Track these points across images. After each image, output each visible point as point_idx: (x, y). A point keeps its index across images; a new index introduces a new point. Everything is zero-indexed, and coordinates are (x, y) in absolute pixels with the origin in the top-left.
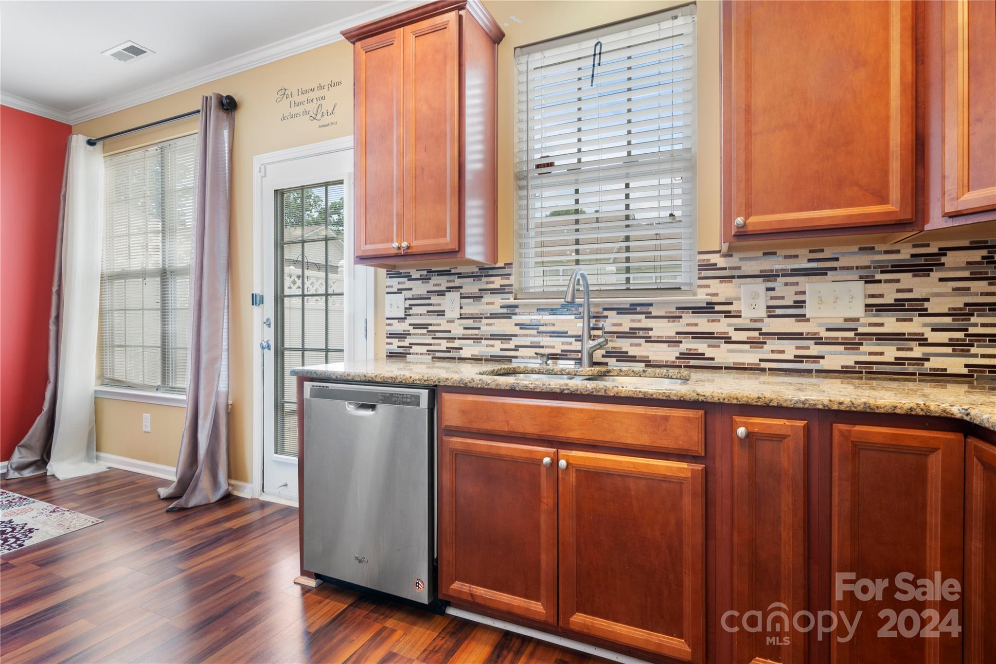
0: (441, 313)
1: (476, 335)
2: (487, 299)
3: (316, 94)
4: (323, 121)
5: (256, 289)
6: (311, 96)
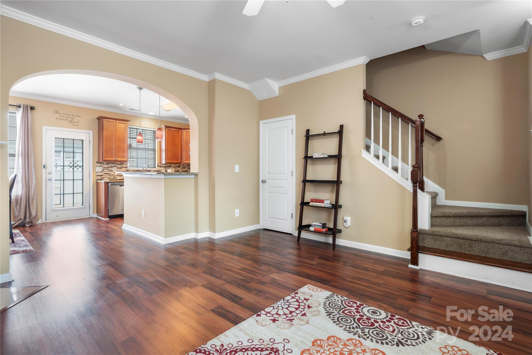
2: (123, 168)
3: (71, 116)
4: (74, 124)
5: (44, 163)
6: (69, 116)
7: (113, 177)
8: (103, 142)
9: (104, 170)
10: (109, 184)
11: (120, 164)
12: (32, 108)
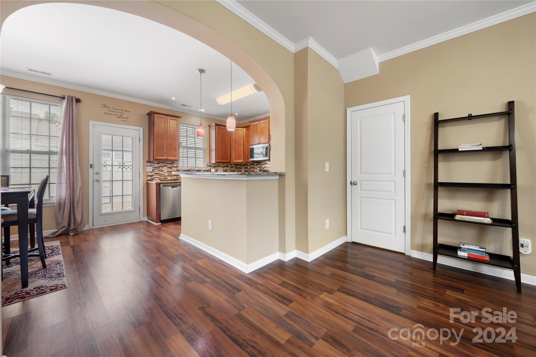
2: (173, 168)
3: (120, 111)
4: (123, 119)
5: (90, 163)
6: (118, 111)
7: (163, 177)
8: (154, 139)
9: (154, 169)
10: (161, 185)
11: (171, 164)
12: (78, 101)
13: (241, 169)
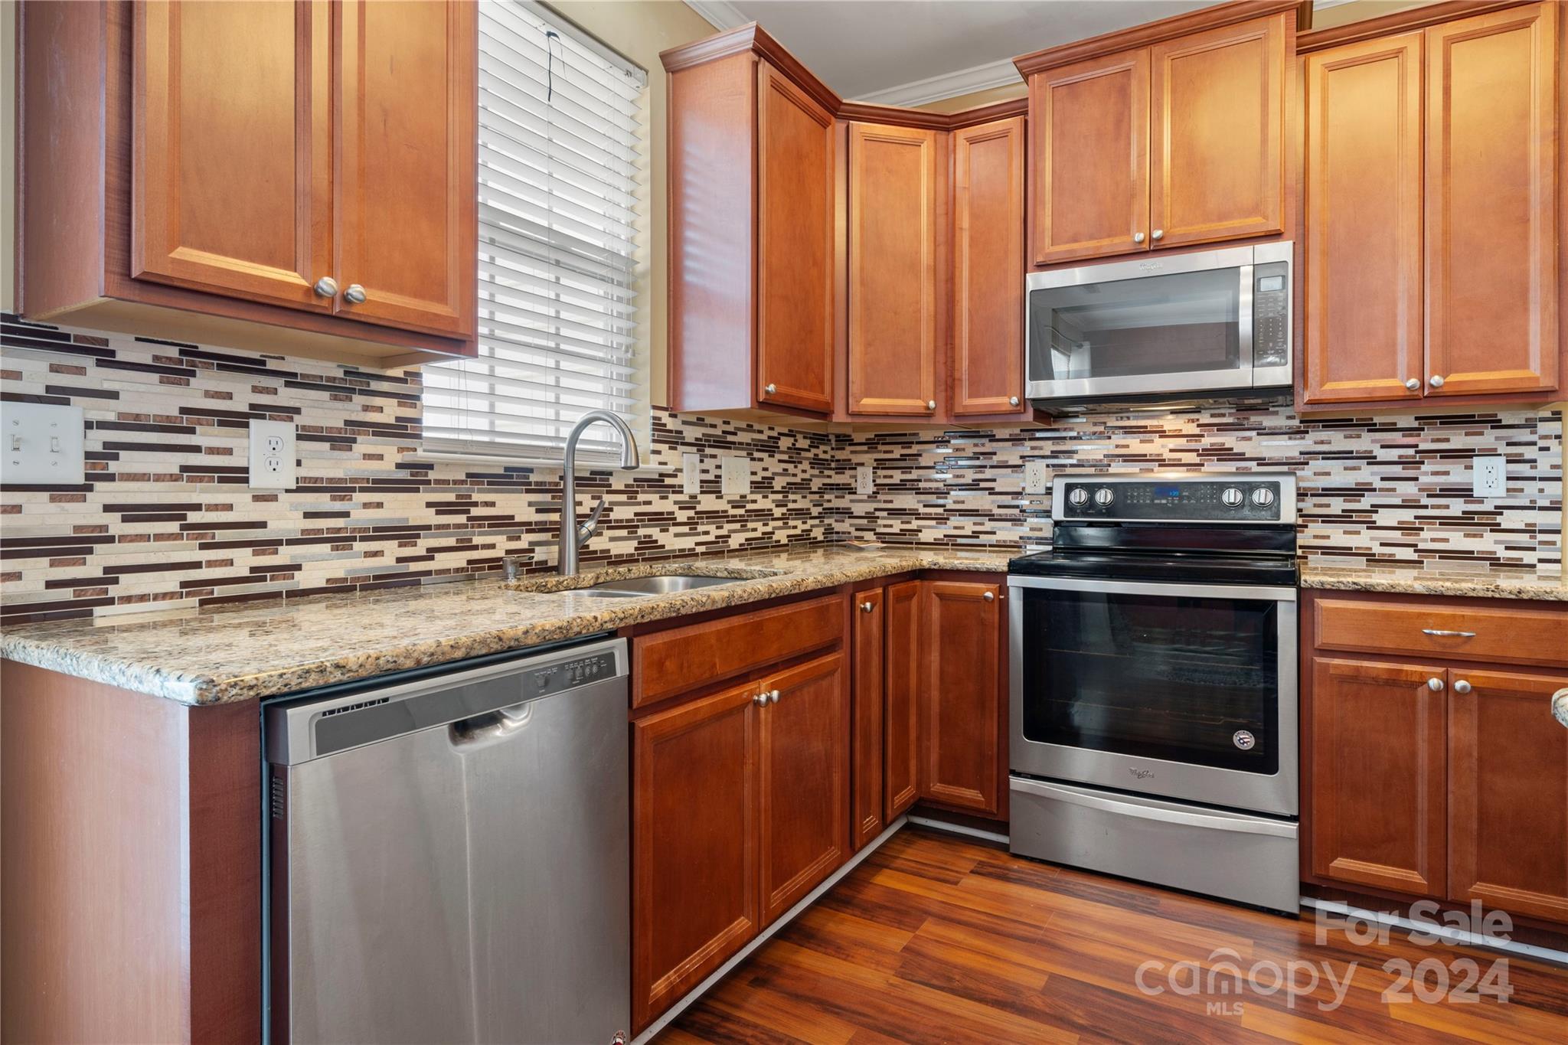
0: (238, 476)
1: (339, 530)
2: (364, 444)
7: (244, 561)
9: (112, 451)
10: (299, 721)
11: (339, 390)
13: (840, 470)
